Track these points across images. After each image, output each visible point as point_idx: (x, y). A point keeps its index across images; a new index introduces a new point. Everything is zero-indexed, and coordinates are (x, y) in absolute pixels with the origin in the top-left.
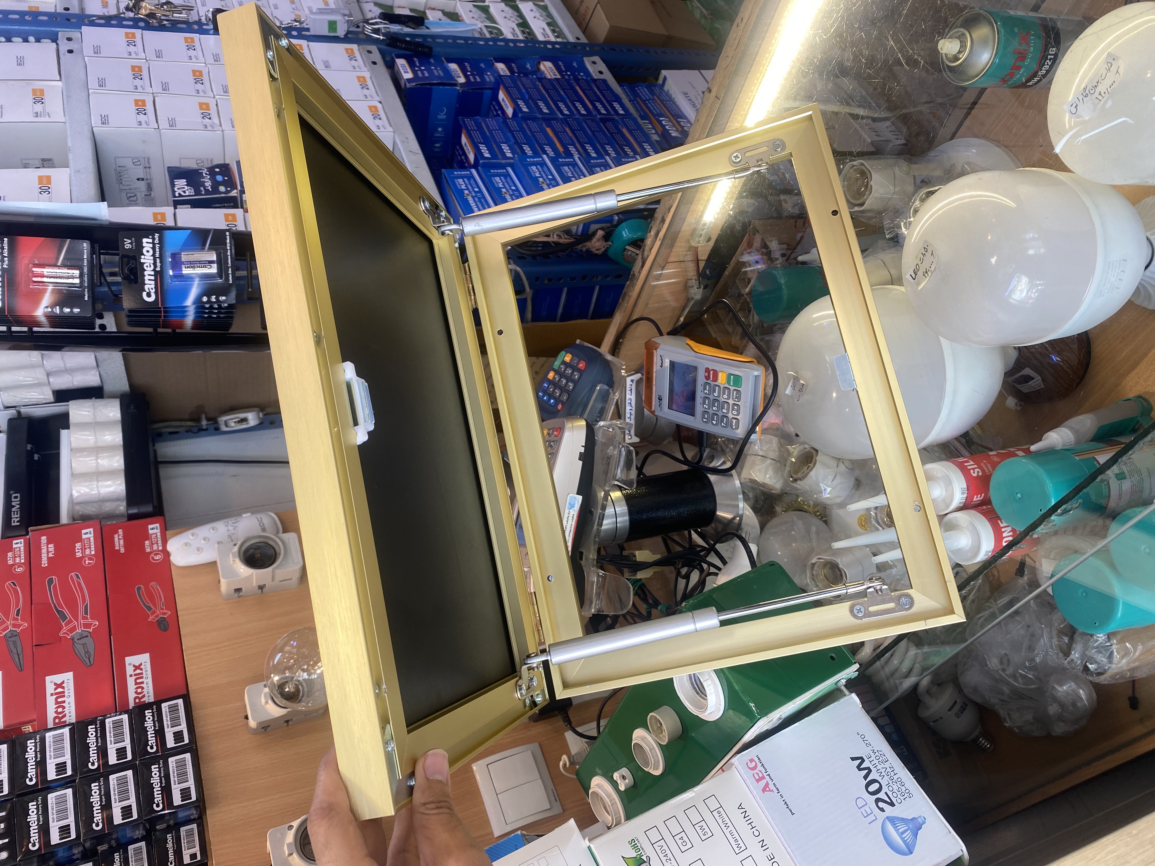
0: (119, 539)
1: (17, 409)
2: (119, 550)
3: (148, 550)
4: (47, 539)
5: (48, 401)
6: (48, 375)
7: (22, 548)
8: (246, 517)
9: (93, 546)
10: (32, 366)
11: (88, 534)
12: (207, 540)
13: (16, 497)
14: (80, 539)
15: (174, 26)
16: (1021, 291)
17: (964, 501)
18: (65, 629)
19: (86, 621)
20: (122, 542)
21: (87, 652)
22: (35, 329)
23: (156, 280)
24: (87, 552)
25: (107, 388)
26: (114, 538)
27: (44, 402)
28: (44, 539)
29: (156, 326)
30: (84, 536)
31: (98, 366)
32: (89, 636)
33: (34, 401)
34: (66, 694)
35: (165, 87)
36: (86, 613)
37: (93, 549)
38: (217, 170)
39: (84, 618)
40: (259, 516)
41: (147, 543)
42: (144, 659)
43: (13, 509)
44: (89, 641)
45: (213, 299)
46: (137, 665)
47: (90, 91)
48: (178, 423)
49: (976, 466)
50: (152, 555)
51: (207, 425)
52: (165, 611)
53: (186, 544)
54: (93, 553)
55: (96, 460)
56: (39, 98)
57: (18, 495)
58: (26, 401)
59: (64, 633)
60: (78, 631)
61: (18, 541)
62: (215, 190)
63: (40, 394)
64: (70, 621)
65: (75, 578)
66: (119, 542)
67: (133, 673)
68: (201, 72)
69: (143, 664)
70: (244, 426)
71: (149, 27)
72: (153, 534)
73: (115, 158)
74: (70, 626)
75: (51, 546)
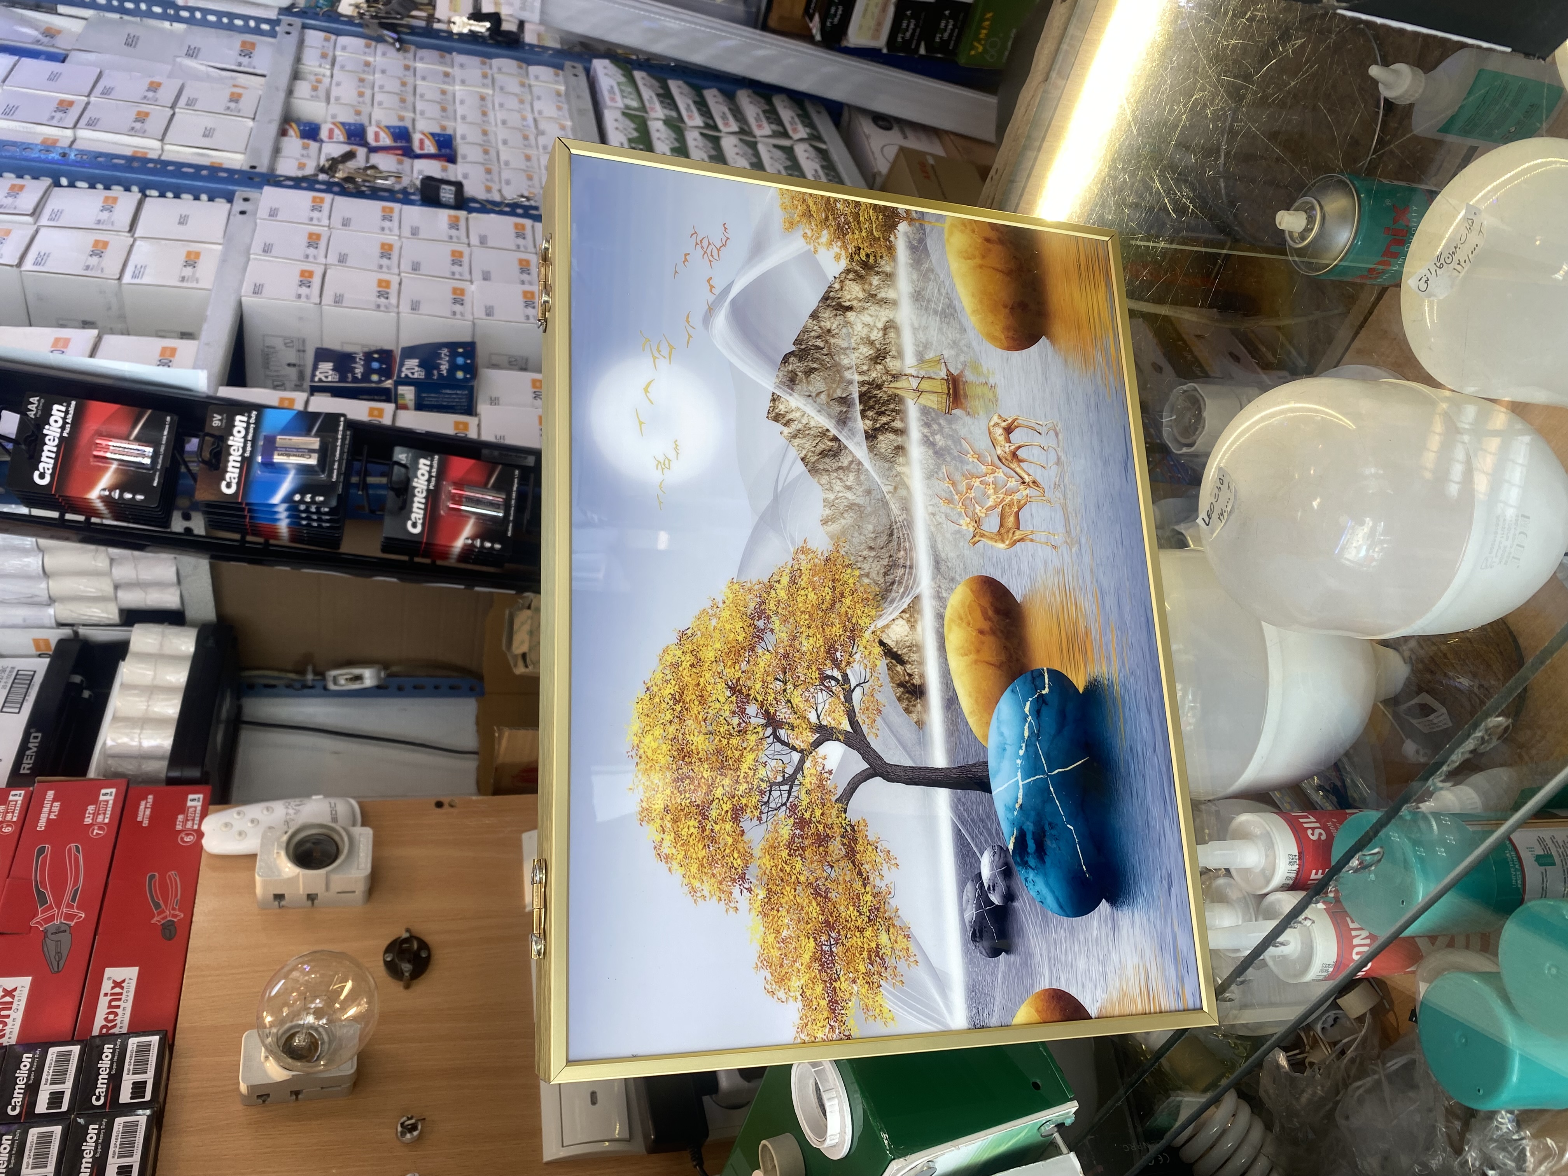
0: (146, 808)
1: (75, 628)
2: (141, 822)
3: (179, 827)
4: (55, 795)
5: (112, 622)
6: (116, 587)
7: (20, 802)
8: (316, 800)
9: (109, 812)
10: (96, 574)
11: (108, 795)
12: (256, 823)
13: (36, 737)
14: (95, 801)
15: (375, 194)
16: (1358, 549)
17: (1294, 875)
18: (40, 917)
19: (70, 911)
20: (148, 812)
21: (58, 953)
22: (93, 520)
23: (241, 468)
24: (100, 819)
25: (190, 614)
26: (139, 805)
27: (108, 622)
28: (50, 794)
29: (244, 534)
30: (102, 798)
31: (179, 582)
32: (68, 931)
33: (95, 620)
34: (14, 1006)
35: (342, 259)
36: (73, 900)
37: (108, 816)
38: (376, 356)
39: (69, 906)
40: (333, 801)
41: (181, 817)
42: (129, 974)
43: (28, 753)
44: (66, 938)
45: (308, 498)
46: (118, 981)
47: (252, 256)
48: (276, 674)
49: (1318, 825)
50: (183, 835)
51: (313, 680)
52: (177, 913)
53: (226, 825)
54: (107, 821)
55: (148, 702)
56: (191, 261)
57: (40, 735)
58: (84, 619)
59: (36, 923)
60: (56, 922)
61: (18, 792)
62: (366, 377)
63: (103, 612)
64: (50, 907)
65: (74, 850)
66: (144, 812)
67: (110, 992)
68: (391, 247)
69: (127, 981)
70: (356, 686)
71: (344, 193)
72: (191, 807)
73: (264, 336)
74: (48, 914)
75: (57, 804)
